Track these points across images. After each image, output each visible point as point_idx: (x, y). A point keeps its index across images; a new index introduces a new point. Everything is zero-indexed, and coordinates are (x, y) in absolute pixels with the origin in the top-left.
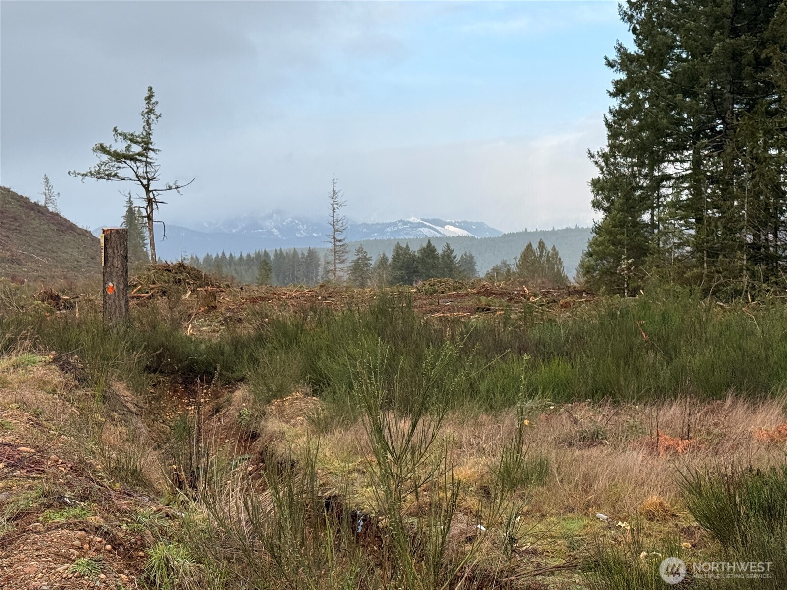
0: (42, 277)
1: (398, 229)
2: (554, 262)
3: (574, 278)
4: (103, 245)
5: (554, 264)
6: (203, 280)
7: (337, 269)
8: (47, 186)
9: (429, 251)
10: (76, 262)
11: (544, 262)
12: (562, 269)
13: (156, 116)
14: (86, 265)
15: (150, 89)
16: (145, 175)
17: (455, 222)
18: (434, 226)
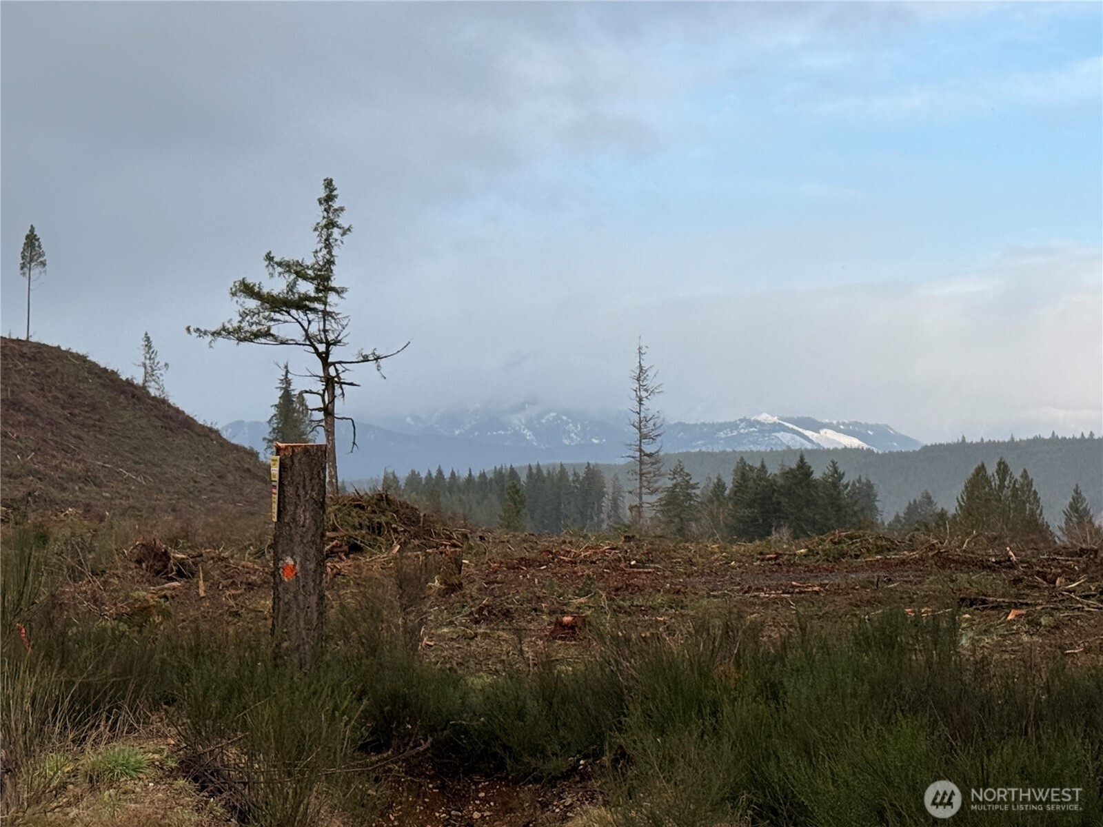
0: (134, 507)
1: (740, 434)
2: (1024, 498)
3: (1060, 528)
4: (277, 479)
5: (1024, 504)
6: (421, 524)
7: (644, 505)
8: (148, 353)
9: (802, 472)
10: (192, 483)
11: (1007, 499)
12: (1038, 511)
13: (341, 231)
14: (209, 488)
15: (329, 184)
16: (323, 337)
17: (838, 424)
18: (800, 430)
